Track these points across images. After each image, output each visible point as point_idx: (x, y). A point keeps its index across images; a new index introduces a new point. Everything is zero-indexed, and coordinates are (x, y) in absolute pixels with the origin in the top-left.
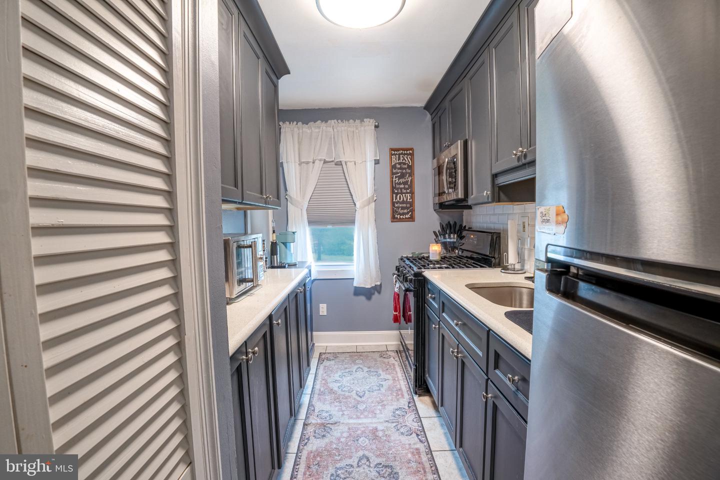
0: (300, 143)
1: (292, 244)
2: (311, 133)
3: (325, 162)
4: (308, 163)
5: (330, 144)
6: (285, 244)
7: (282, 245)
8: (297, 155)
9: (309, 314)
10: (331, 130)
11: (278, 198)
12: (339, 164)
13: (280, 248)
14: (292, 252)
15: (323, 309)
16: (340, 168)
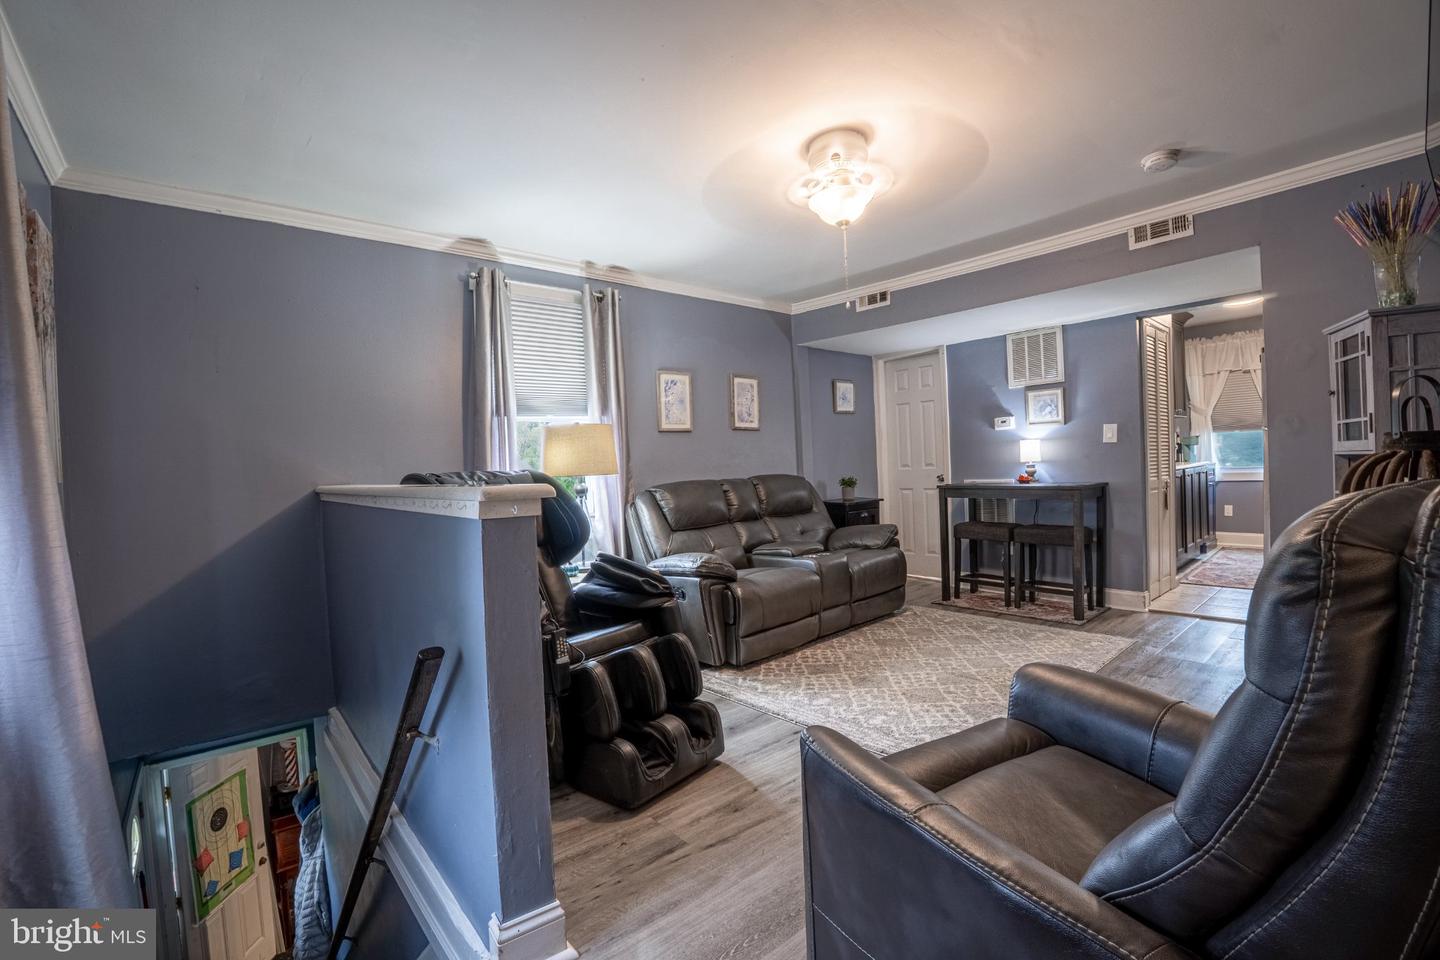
0: (1203, 357)
1: (1195, 446)
2: (1216, 347)
3: (1231, 372)
4: (1211, 374)
5: (1237, 355)
6: (1188, 446)
7: (1186, 448)
8: (1200, 369)
9: (1211, 513)
10: (1238, 341)
11: (1185, 409)
12: (1249, 372)
13: (1185, 448)
14: (1195, 453)
15: (1229, 510)
16: (1247, 375)
